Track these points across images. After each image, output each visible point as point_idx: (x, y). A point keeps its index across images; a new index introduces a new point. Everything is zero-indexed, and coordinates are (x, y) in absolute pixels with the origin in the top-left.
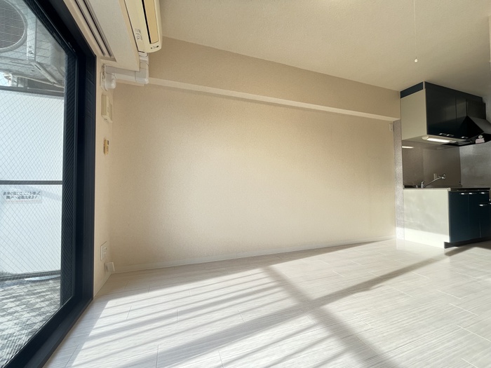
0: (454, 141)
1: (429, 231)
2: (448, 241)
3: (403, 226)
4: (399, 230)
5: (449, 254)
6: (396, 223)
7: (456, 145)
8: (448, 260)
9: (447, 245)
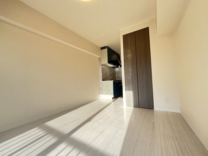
0: (114, 66)
1: (109, 95)
2: (113, 97)
3: (102, 94)
4: (101, 95)
5: (113, 101)
6: (100, 93)
7: (114, 67)
8: (113, 103)
9: (113, 98)
